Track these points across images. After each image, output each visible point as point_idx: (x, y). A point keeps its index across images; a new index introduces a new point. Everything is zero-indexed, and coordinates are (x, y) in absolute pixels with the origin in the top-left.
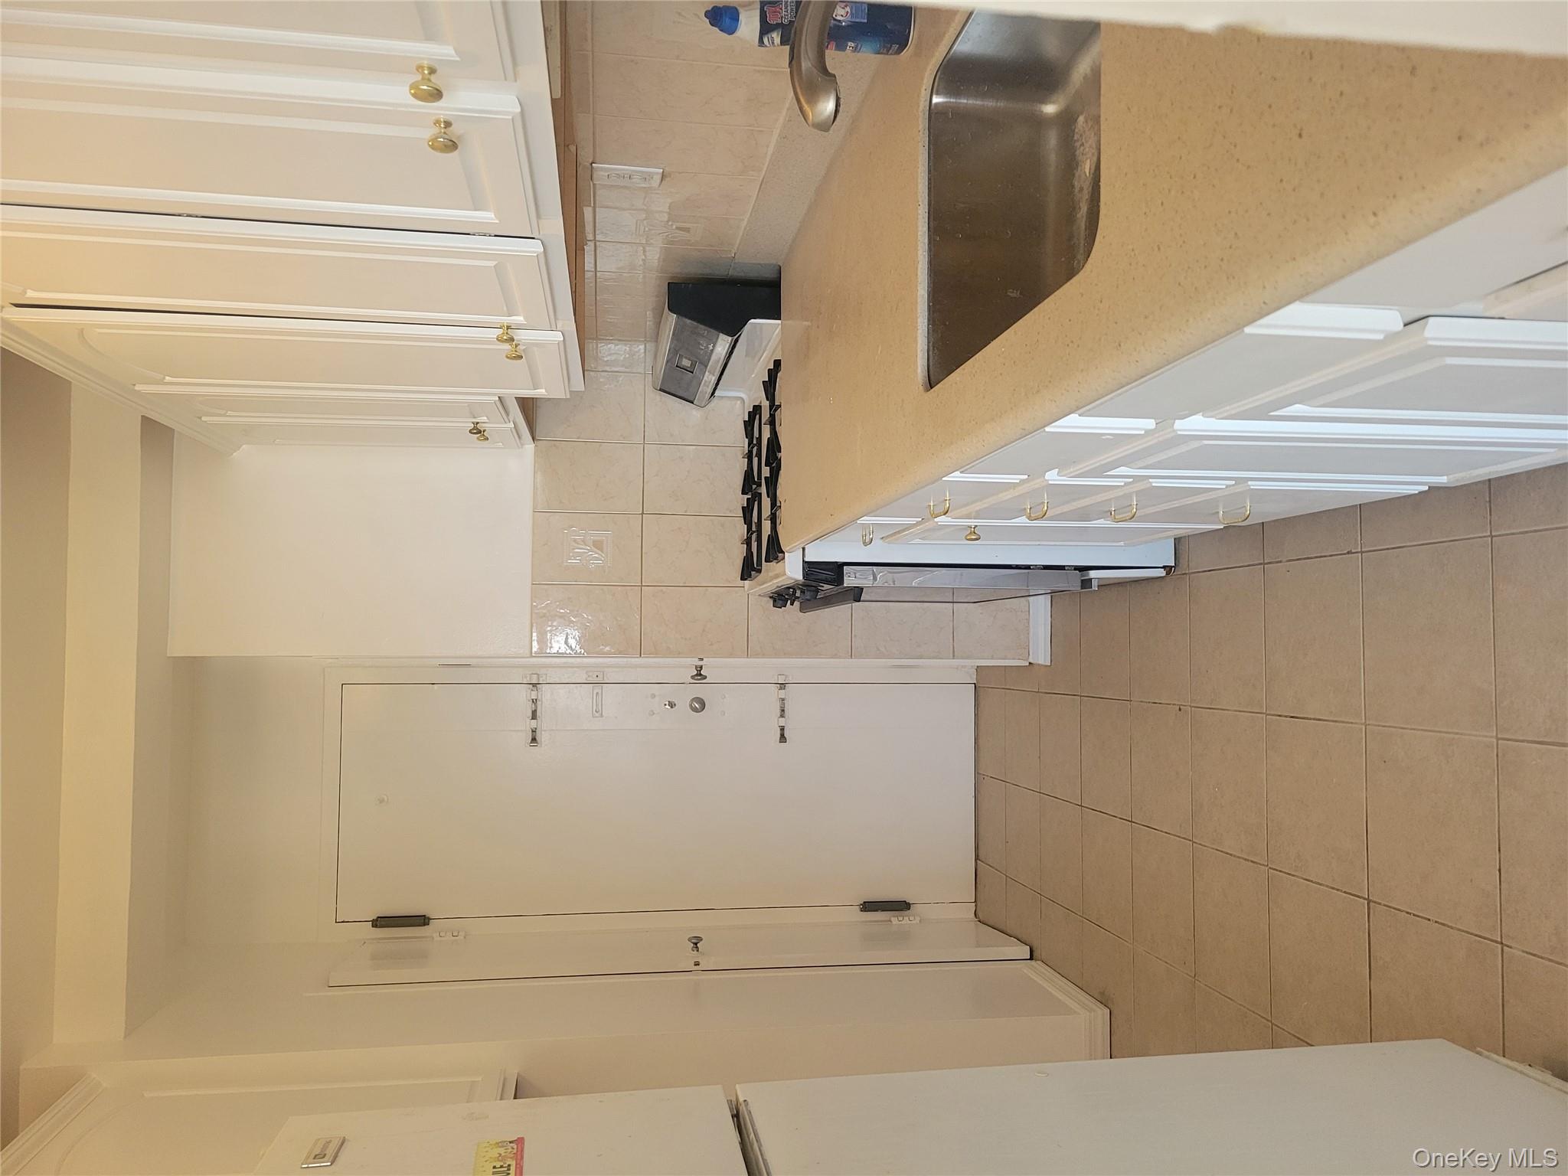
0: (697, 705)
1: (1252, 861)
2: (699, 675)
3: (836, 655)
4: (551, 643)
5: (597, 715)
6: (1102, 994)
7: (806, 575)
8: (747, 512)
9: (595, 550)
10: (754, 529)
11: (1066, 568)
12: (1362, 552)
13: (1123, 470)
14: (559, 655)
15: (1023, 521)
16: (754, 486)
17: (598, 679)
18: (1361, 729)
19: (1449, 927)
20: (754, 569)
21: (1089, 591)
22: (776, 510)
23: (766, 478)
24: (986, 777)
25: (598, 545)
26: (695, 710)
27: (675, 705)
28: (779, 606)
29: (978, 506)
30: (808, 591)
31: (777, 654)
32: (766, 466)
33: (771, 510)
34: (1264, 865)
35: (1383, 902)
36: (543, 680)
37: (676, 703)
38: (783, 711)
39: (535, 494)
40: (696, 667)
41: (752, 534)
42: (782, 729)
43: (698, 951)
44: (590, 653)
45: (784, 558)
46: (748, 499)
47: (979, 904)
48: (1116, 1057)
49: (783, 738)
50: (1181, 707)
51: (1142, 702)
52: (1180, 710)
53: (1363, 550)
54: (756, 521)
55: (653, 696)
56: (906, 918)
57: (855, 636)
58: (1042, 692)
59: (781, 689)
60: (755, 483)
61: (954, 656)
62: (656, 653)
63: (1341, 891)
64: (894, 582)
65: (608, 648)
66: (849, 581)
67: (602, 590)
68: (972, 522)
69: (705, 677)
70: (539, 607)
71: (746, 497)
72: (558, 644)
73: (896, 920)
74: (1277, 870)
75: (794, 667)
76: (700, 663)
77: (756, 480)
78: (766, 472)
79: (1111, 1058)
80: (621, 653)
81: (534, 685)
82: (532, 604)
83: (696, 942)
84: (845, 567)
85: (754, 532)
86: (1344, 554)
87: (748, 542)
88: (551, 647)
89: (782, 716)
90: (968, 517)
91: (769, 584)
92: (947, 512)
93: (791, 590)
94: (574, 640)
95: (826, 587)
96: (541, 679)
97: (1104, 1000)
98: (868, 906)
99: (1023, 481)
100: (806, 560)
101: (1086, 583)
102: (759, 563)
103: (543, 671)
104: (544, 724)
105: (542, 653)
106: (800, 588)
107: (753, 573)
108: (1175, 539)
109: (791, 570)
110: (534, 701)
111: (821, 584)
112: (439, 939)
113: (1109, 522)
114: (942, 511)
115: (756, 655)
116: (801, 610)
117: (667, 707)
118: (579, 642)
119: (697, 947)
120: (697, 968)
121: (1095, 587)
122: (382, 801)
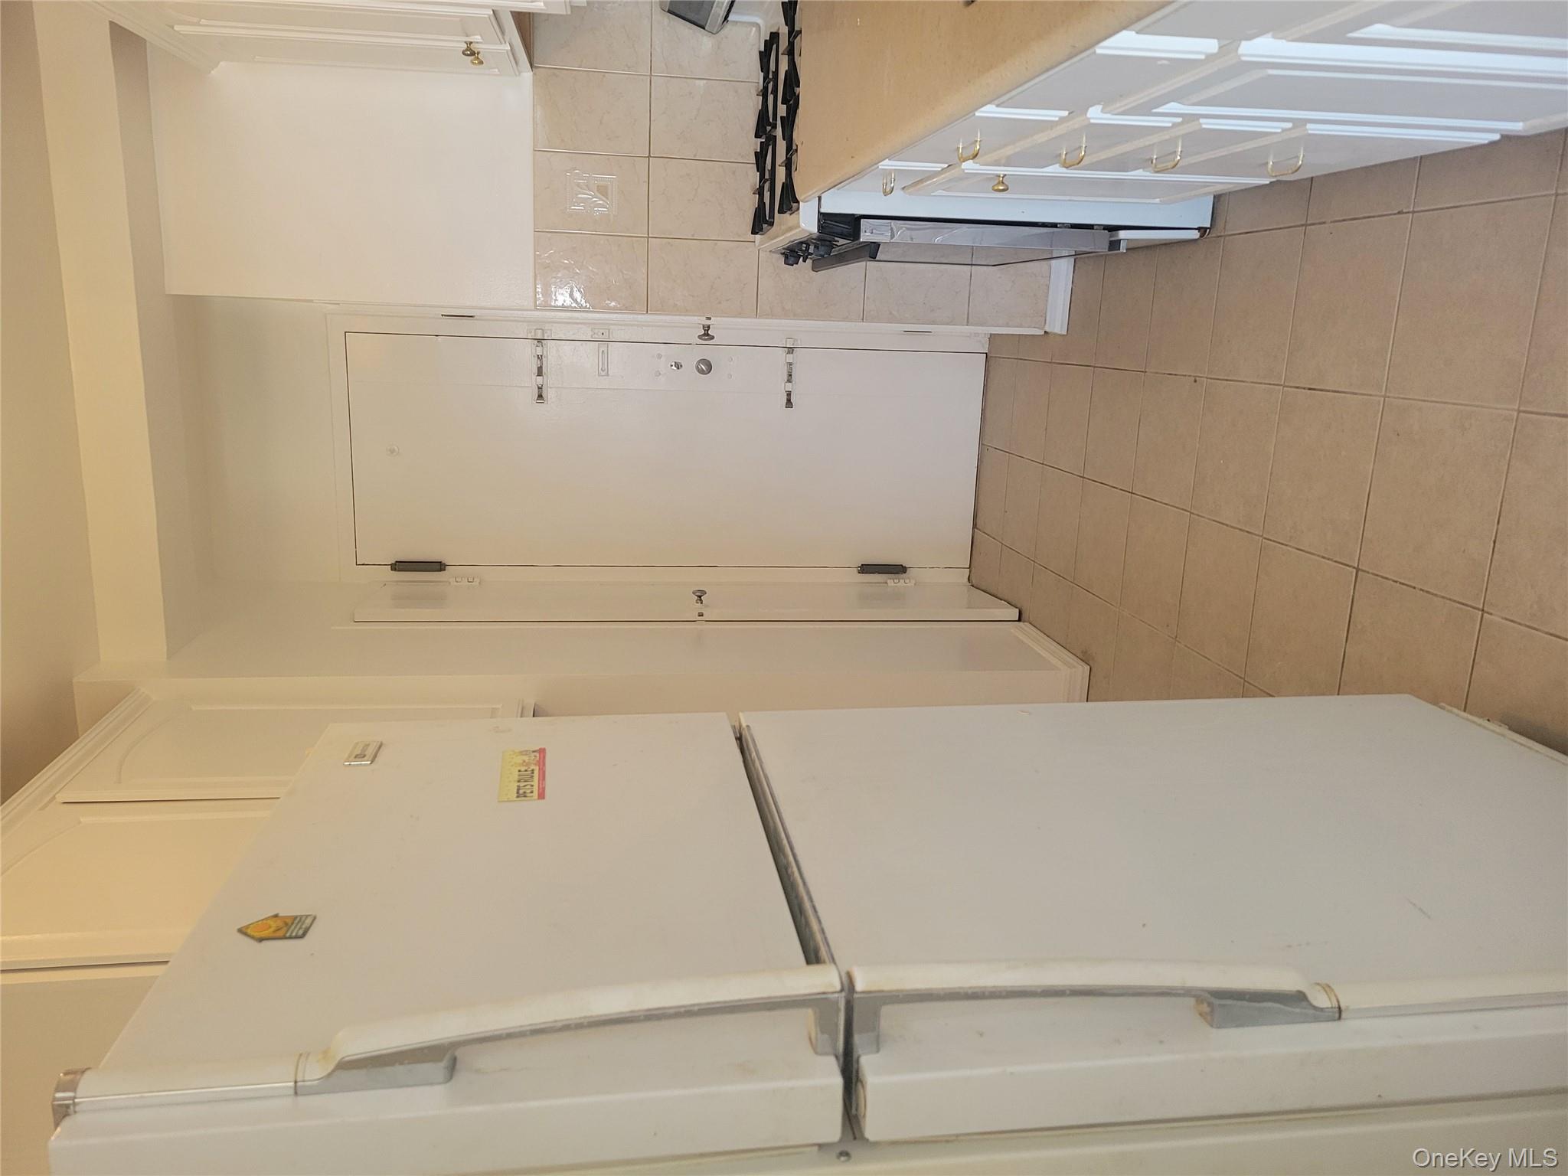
0: (704, 368)
1: (1247, 532)
2: (706, 335)
3: (847, 317)
4: (555, 295)
5: (603, 374)
6: (1085, 653)
7: (821, 227)
8: (760, 157)
9: (599, 195)
10: (767, 177)
11: (1095, 227)
12: (1414, 212)
13: (1173, 107)
14: (564, 308)
15: (1055, 170)
16: (769, 128)
17: (603, 337)
18: (1379, 402)
19: (1433, 594)
20: (766, 222)
21: (1116, 254)
22: (792, 155)
23: (781, 117)
24: (989, 448)
25: (603, 191)
26: (702, 372)
27: (681, 366)
28: (791, 262)
29: (1009, 151)
30: (821, 245)
31: (786, 314)
32: (782, 103)
33: (787, 154)
34: (1258, 535)
35: (1371, 571)
36: (548, 336)
37: (683, 364)
38: (791, 375)
39: (535, 130)
40: (704, 327)
41: (765, 182)
42: (789, 394)
43: (702, 603)
44: (594, 308)
45: (798, 209)
46: (761, 143)
47: (973, 570)
48: (1091, 701)
49: (789, 403)
50: (1197, 379)
51: (1157, 373)
52: (1195, 381)
53: (1415, 210)
54: (770, 168)
55: (660, 356)
56: (902, 581)
57: (868, 298)
58: (1054, 363)
59: (789, 353)
60: (769, 124)
61: (968, 322)
62: (662, 310)
63: (1331, 560)
64: (912, 239)
65: (613, 304)
66: (865, 237)
67: (608, 240)
68: (1001, 170)
69: (713, 338)
70: (543, 256)
71: (759, 140)
72: (562, 298)
73: (892, 582)
74: (1271, 540)
75: (803, 329)
76: (708, 322)
77: (771, 120)
78: (782, 110)
79: (1087, 701)
80: (628, 308)
81: (539, 341)
82: (535, 254)
83: (700, 596)
84: (862, 220)
85: (767, 180)
86: (1395, 214)
87: (760, 192)
88: (556, 300)
89: (789, 381)
90: (997, 163)
91: (781, 238)
92: (976, 155)
93: (805, 245)
94: (579, 293)
95: (842, 241)
96: (546, 335)
97: (1085, 658)
98: (865, 569)
99: (1062, 120)
100: (822, 211)
101: (1114, 245)
102: (772, 216)
103: (547, 327)
104: (550, 380)
105: (547, 307)
106: (813, 243)
107: (765, 226)
108: (1214, 197)
109: (805, 222)
110: (540, 358)
111: (836, 239)
112: (456, 584)
113: (1148, 174)
114: (972, 153)
115: (767, 316)
116: (815, 268)
117: (674, 367)
118: (584, 296)
119: (701, 600)
120: (700, 618)
121: (1123, 250)
122: (392, 451)
